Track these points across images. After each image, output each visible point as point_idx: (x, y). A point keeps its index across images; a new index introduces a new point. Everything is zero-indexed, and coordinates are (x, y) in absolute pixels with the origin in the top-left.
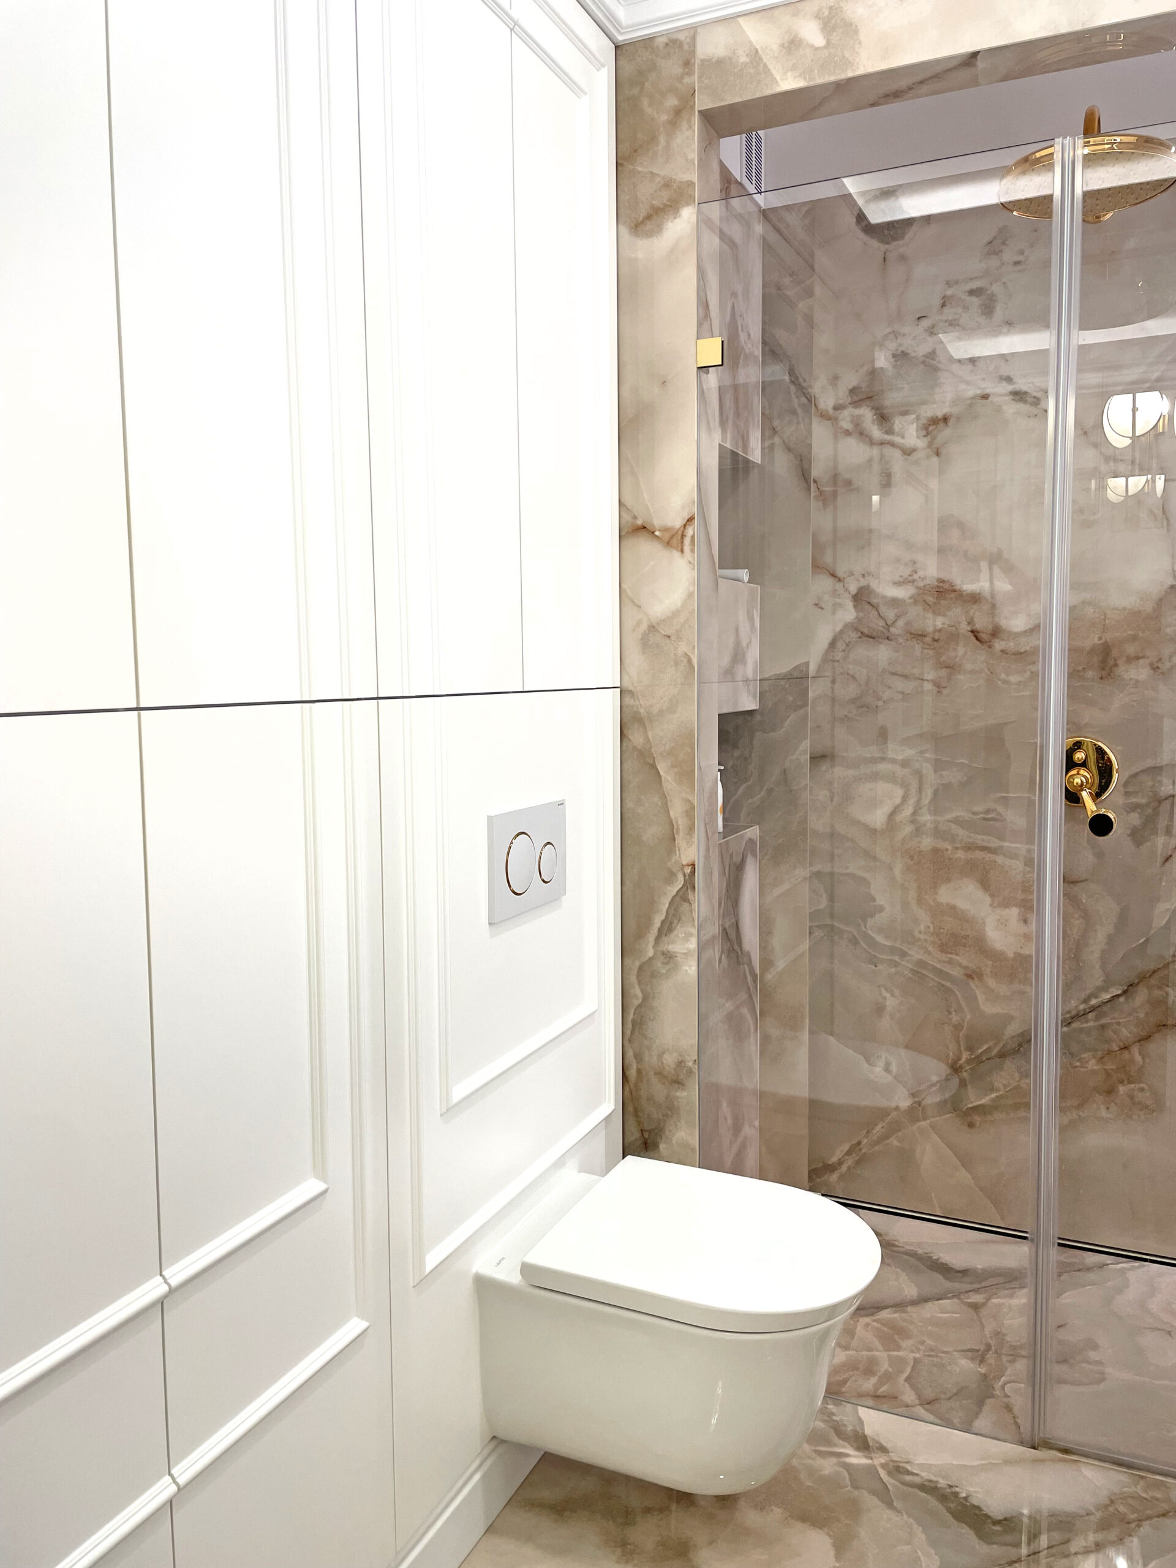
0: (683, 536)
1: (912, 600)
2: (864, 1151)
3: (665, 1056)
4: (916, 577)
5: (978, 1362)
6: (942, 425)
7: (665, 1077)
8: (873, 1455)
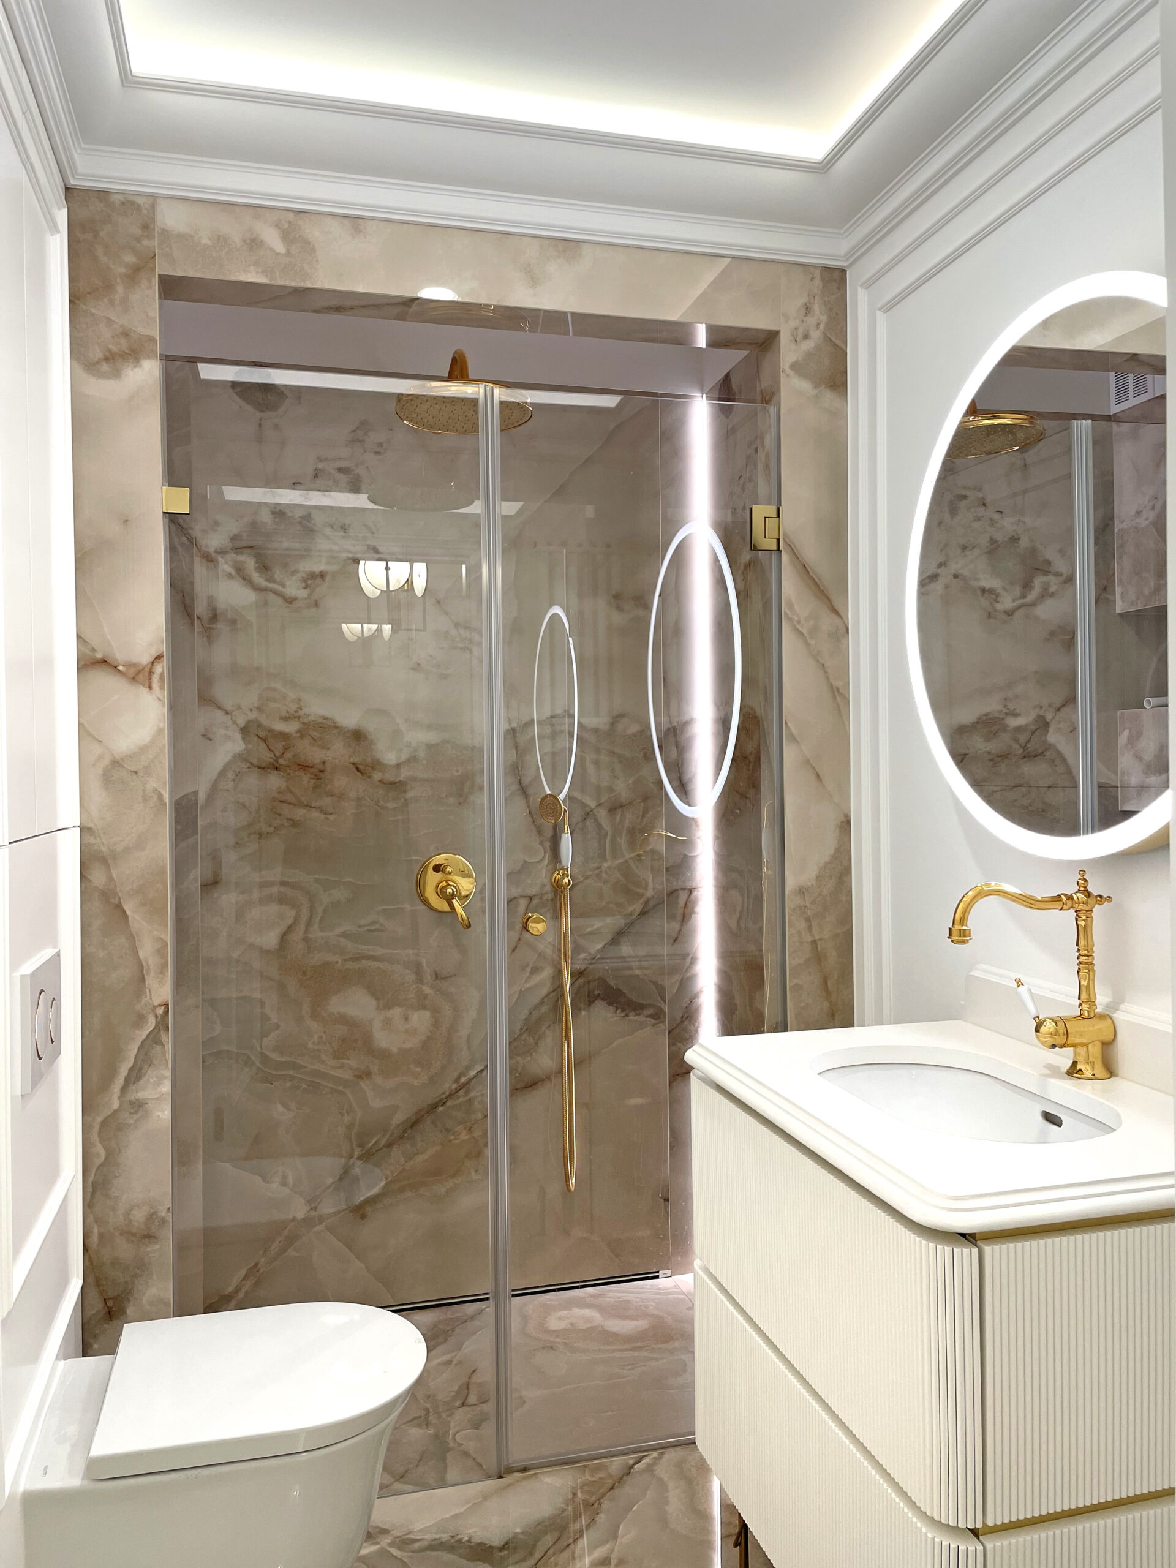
0: (151, 673)
1: (298, 735)
2: (261, 1271)
3: (133, 1212)
4: (301, 713)
5: (424, 1426)
6: (319, 581)
7: (134, 1235)
8: (378, 1540)
